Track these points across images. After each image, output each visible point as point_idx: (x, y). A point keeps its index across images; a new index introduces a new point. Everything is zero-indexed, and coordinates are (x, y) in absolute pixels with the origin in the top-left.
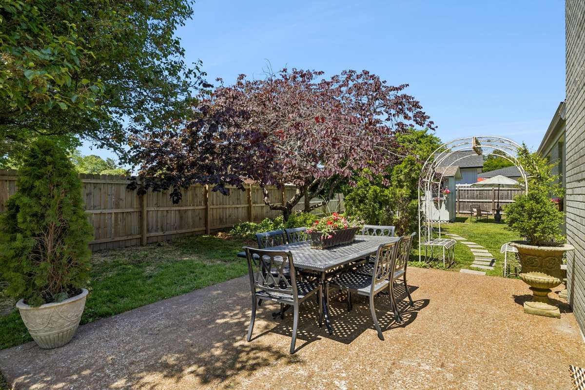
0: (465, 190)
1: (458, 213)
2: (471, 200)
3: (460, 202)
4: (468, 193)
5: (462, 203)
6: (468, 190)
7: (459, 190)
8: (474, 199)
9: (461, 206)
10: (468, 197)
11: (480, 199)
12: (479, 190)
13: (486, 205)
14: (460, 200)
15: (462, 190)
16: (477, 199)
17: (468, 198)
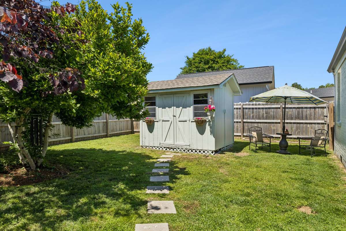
0: (250, 108)
1: (242, 136)
2: (257, 121)
3: (244, 122)
4: (253, 113)
5: (246, 124)
6: (253, 108)
7: (244, 108)
8: (260, 119)
9: (246, 128)
10: (253, 116)
11: (266, 119)
12: (266, 108)
13: (273, 127)
14: (245, 120)
15: (246, 108)
16: (263, 119)
17: (253, 118)
